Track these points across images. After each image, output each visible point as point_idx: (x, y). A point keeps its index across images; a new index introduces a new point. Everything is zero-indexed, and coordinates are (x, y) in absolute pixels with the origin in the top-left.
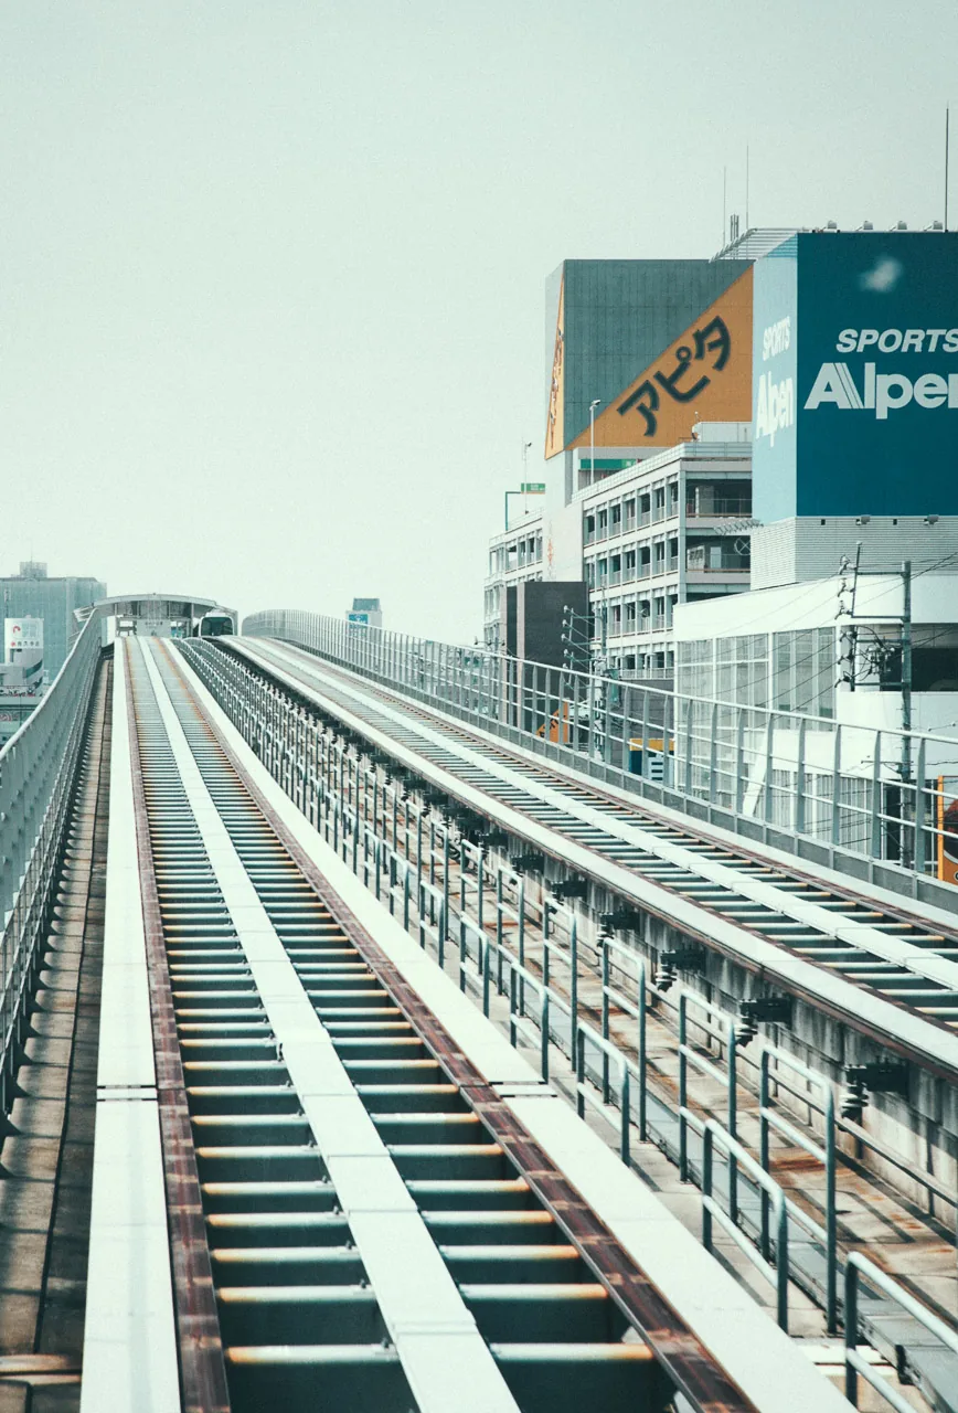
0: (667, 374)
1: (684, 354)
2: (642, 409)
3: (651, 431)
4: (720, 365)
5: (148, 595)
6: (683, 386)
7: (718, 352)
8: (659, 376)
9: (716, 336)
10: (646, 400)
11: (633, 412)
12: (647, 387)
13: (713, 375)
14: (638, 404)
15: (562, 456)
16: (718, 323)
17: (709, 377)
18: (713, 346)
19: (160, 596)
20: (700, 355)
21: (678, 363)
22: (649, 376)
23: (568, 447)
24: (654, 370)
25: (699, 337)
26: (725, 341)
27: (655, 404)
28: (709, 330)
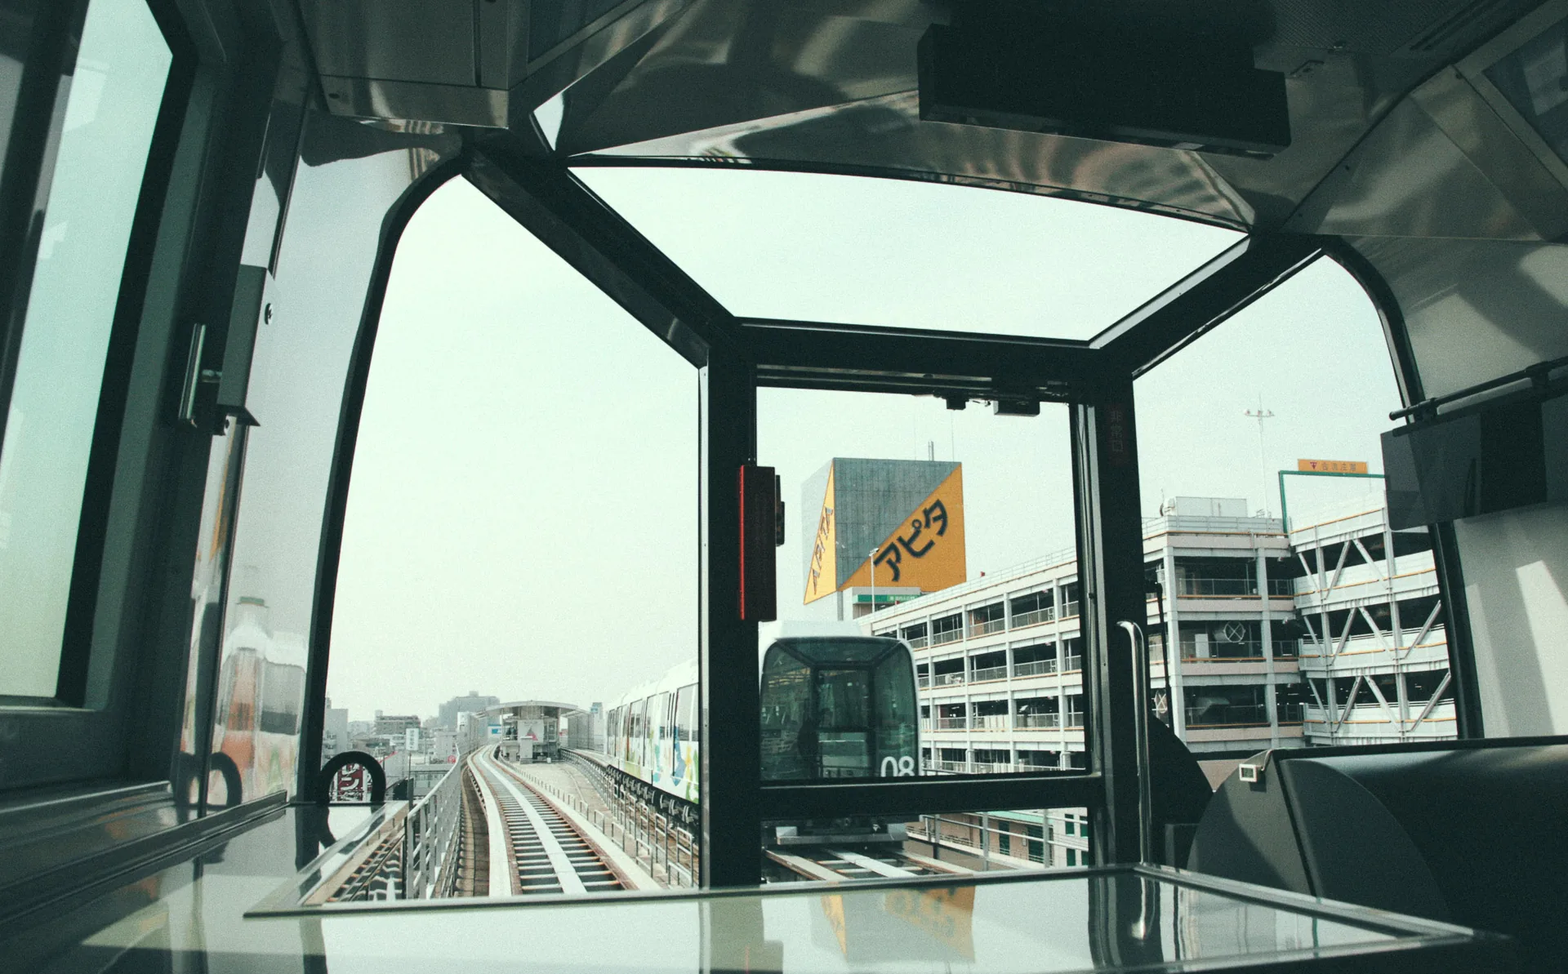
0: (906, 538)
1: (917, 525)
2: (890, 562)
3: (896, 577)
4: (941, 532)
5: (527, 702)
6: (917, 546)
7: (939, 523)
8: (900, 540)
9: (937, 512)
10: (892, 556)
11: (884, 564)
12: (893, 547)
13: (936, 539)
14: (886, 559)
15: (835, 596)
16: (938, 504)
17: (934, 541)
18: (936, 519)
19: (537, 702)
20: (928, 525)
21: (912, 530)
22: (894, 540)
23: (840, 588)
24: (896, 536)
25: (927, 513)
26: (943, 517)
27: (898, 559)
28: (932, 509)
